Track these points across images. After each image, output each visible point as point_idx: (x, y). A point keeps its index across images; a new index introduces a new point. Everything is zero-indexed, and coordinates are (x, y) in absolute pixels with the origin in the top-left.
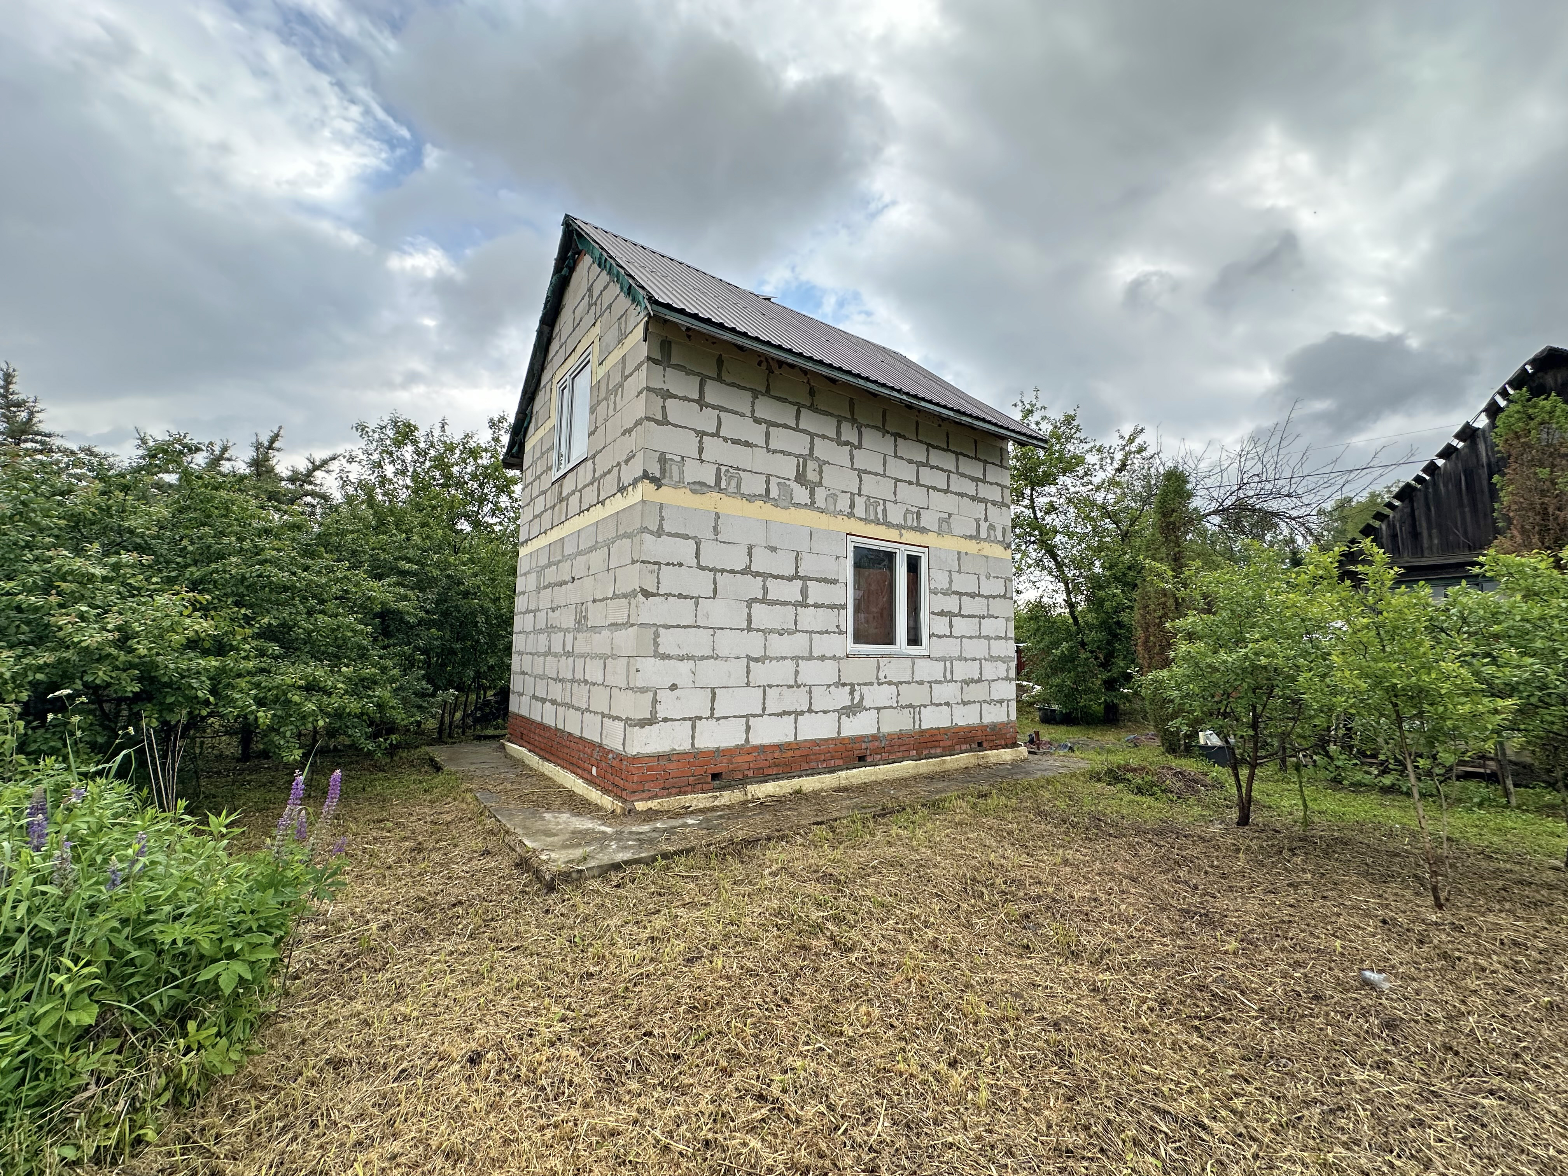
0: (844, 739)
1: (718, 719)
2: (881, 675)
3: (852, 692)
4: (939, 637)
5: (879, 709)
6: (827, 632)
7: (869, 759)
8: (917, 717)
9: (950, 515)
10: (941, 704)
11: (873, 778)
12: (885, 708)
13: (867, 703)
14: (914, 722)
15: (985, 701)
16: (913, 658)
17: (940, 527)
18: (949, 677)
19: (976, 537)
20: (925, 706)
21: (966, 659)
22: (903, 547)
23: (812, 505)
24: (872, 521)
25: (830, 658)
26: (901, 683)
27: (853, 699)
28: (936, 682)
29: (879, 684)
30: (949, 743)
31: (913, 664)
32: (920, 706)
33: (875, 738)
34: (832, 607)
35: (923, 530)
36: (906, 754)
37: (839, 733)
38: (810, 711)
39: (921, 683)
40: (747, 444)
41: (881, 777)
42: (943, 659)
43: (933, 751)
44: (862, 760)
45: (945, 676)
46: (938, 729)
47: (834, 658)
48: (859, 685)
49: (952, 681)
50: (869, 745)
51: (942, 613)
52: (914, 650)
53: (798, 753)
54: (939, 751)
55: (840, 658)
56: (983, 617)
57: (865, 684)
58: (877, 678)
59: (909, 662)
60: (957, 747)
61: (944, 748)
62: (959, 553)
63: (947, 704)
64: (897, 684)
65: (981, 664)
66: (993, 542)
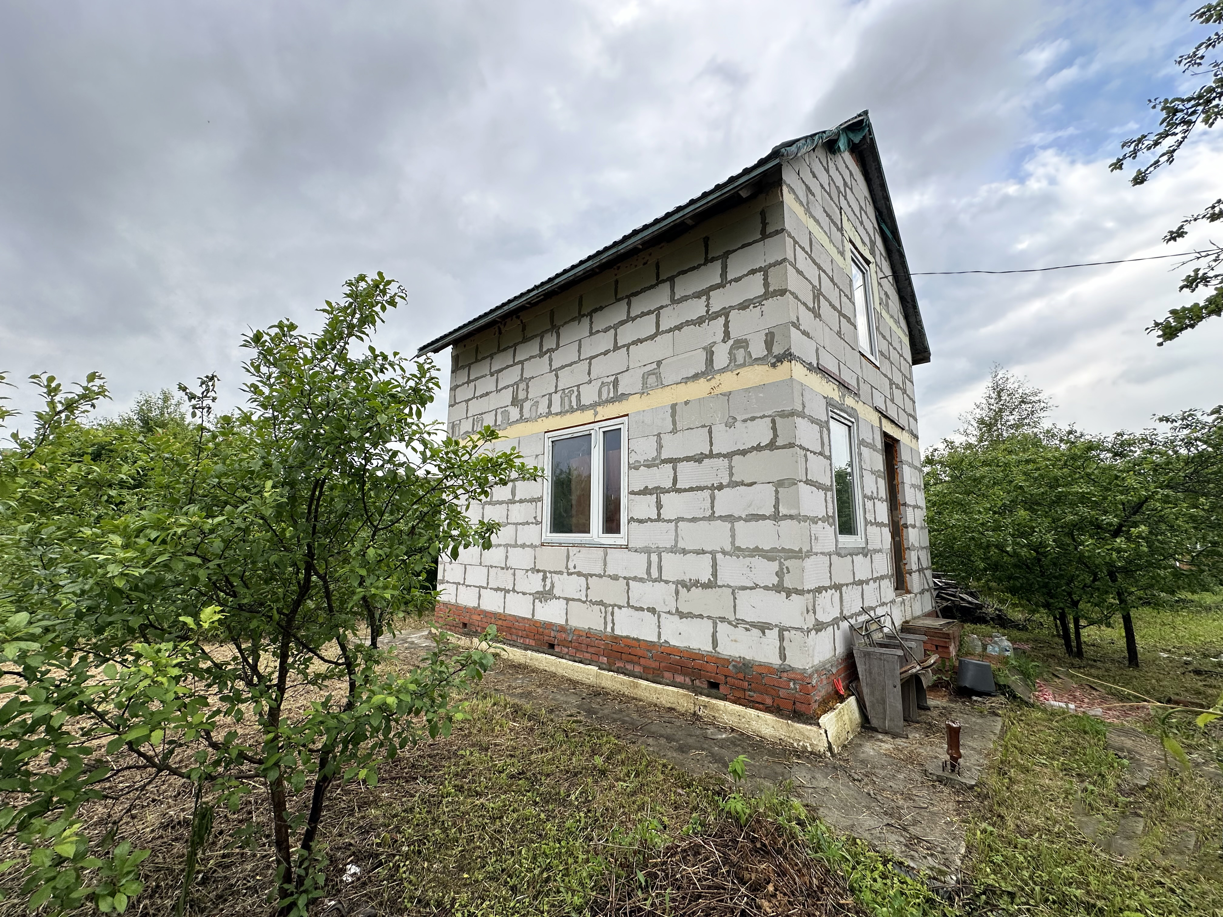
0: (536, 622)
1: (467, 586)
2: (571, 565)
3: (544, 579)
5: (568, 600)
6: (527, 523)
7: (557, 649)
8: (609, 618)
9: (659, 363)
10: (641, 609)
11: (553, 669)
12: (573, 600)
13: (557, 592)
14: (606, 623)
15: (723, 619)
16: (605, 548)
17: (644, 383)
18: (655, 574)
19: (707, 372)
20: (620, 607)
21: (684, 552)
22: (599, 425)
23: (522, 419)
24: (567, 412)
25: (528, 546)
26: (591, 575)
27: (545, 586)
28: (635, 579)
29: (570, 574)
31: (606, 555)
32: (613, 606)
33: (562, 629)
34: (532, 500)
35: (624, 397)
36: (595, 658)
37: (533, 615)
38: (514, 590)
39: (615, 578)
40: (487, 394)
42: (647, 551)
43: (629, 667)
44: (550, 648)
46: (637, 640)
47: (532, 546)
48: (550, 572)
49: (660, 579)
50: (558, 635)
52: (610, 539)
53: (505, 623)
54: (638, 669)
55: (536, 546)
57: (555, 572)
58: (567, 567)
59: (600, 552)
60: (667, 674)
61: (645, 668)
62: (674, 406)
63: (652, 610)
64: (587, 576)
65: (714, 560)
66: (743, 365)
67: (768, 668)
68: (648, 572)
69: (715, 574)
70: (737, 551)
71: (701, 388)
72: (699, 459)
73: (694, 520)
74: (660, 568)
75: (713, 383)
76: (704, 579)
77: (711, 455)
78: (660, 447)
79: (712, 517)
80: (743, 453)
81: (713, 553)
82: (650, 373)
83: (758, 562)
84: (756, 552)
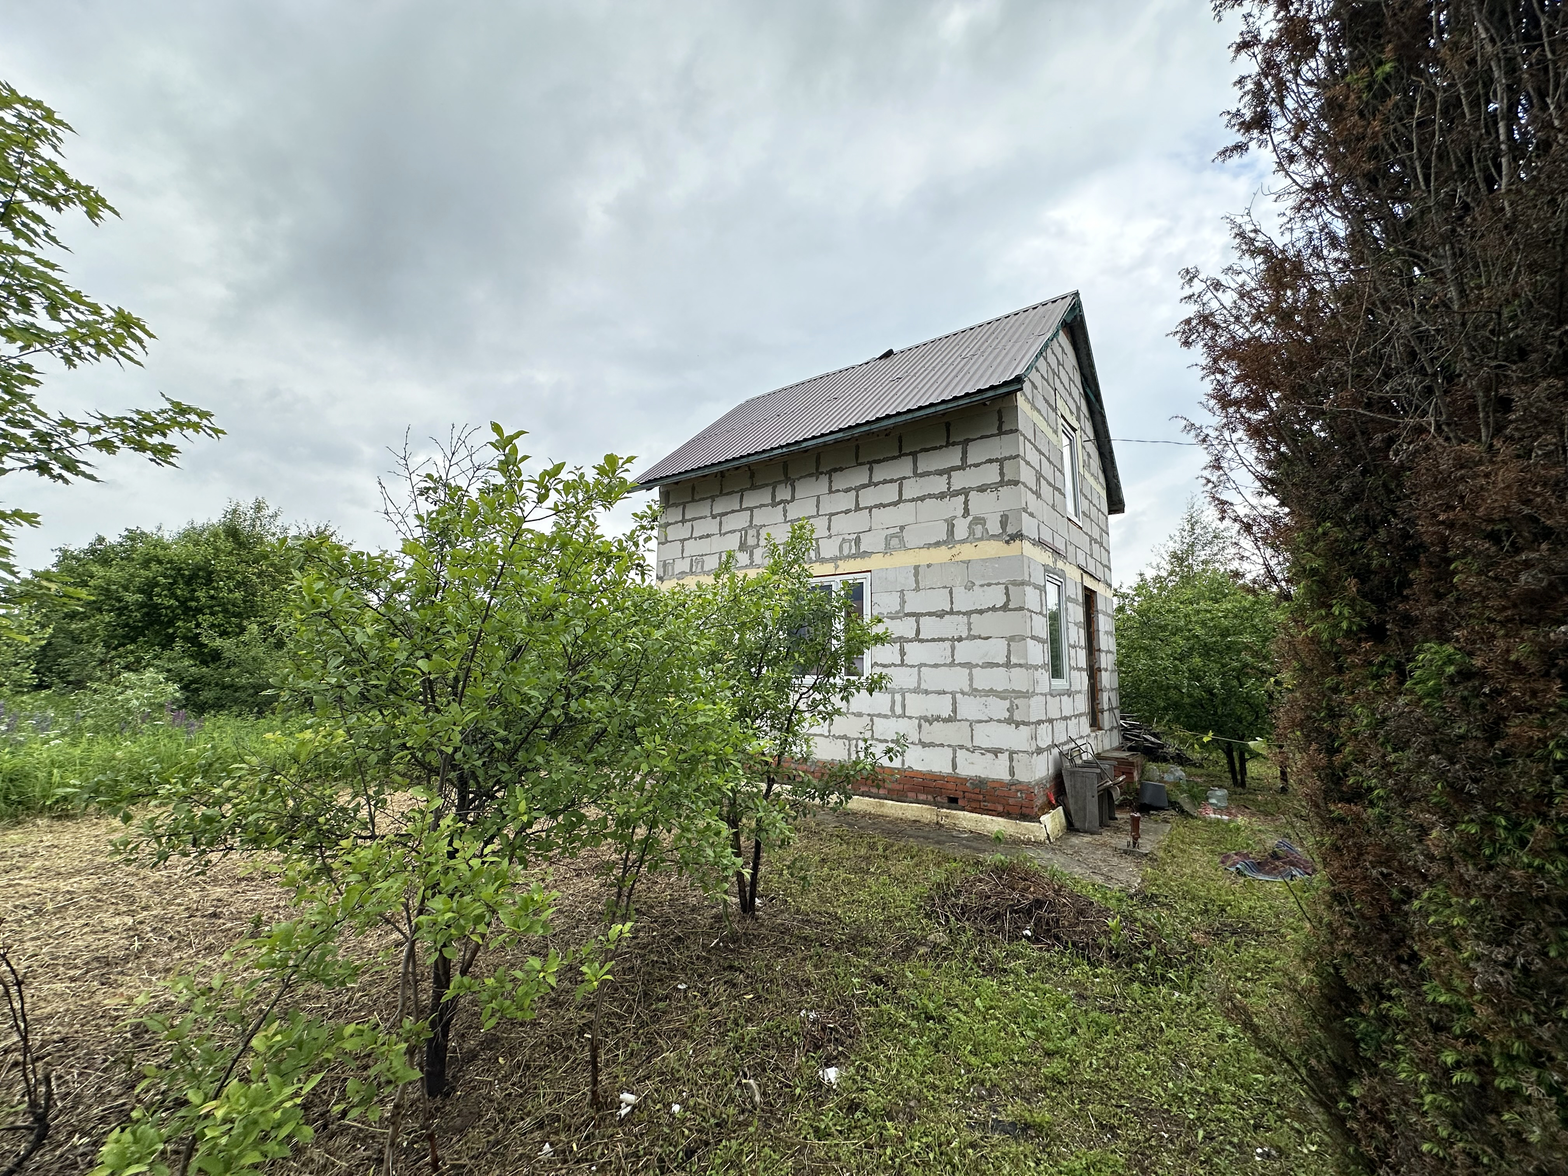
4: (885, 666)
8: (854, 750)
9: (902, 528)
14: (850, 755)
15: (961, 747)
17: (887, 544)
18: (898, 710)
19: (950, 540)
21: (927, 692)
22: (838, 579)
28: (879, 715)
32: (857, 739)
35: (866, 554)
46: (882, 767)
49: (903, 715)
50: (799, 767)
56: (960, 639)
60: (910, 794)
61: (889, 790)
62: (916, 568)
65: (954, 700)
66: (981, 539)
67: (1000, 782)
68: (892, 709)
69: (955, 711)
70: (974, 692)
71: (942, 555)
72: (941, 614)
73: (936, 666)
74: (904, 706)
75: (954, 551)
76: (945, 714)
77: (951, 612)
78: (903, 602)
79: (952, 664)
80: (981, 612)
81: (953, 694)
82: (893, 536)
83: (992, 700)
84: (991, 692)
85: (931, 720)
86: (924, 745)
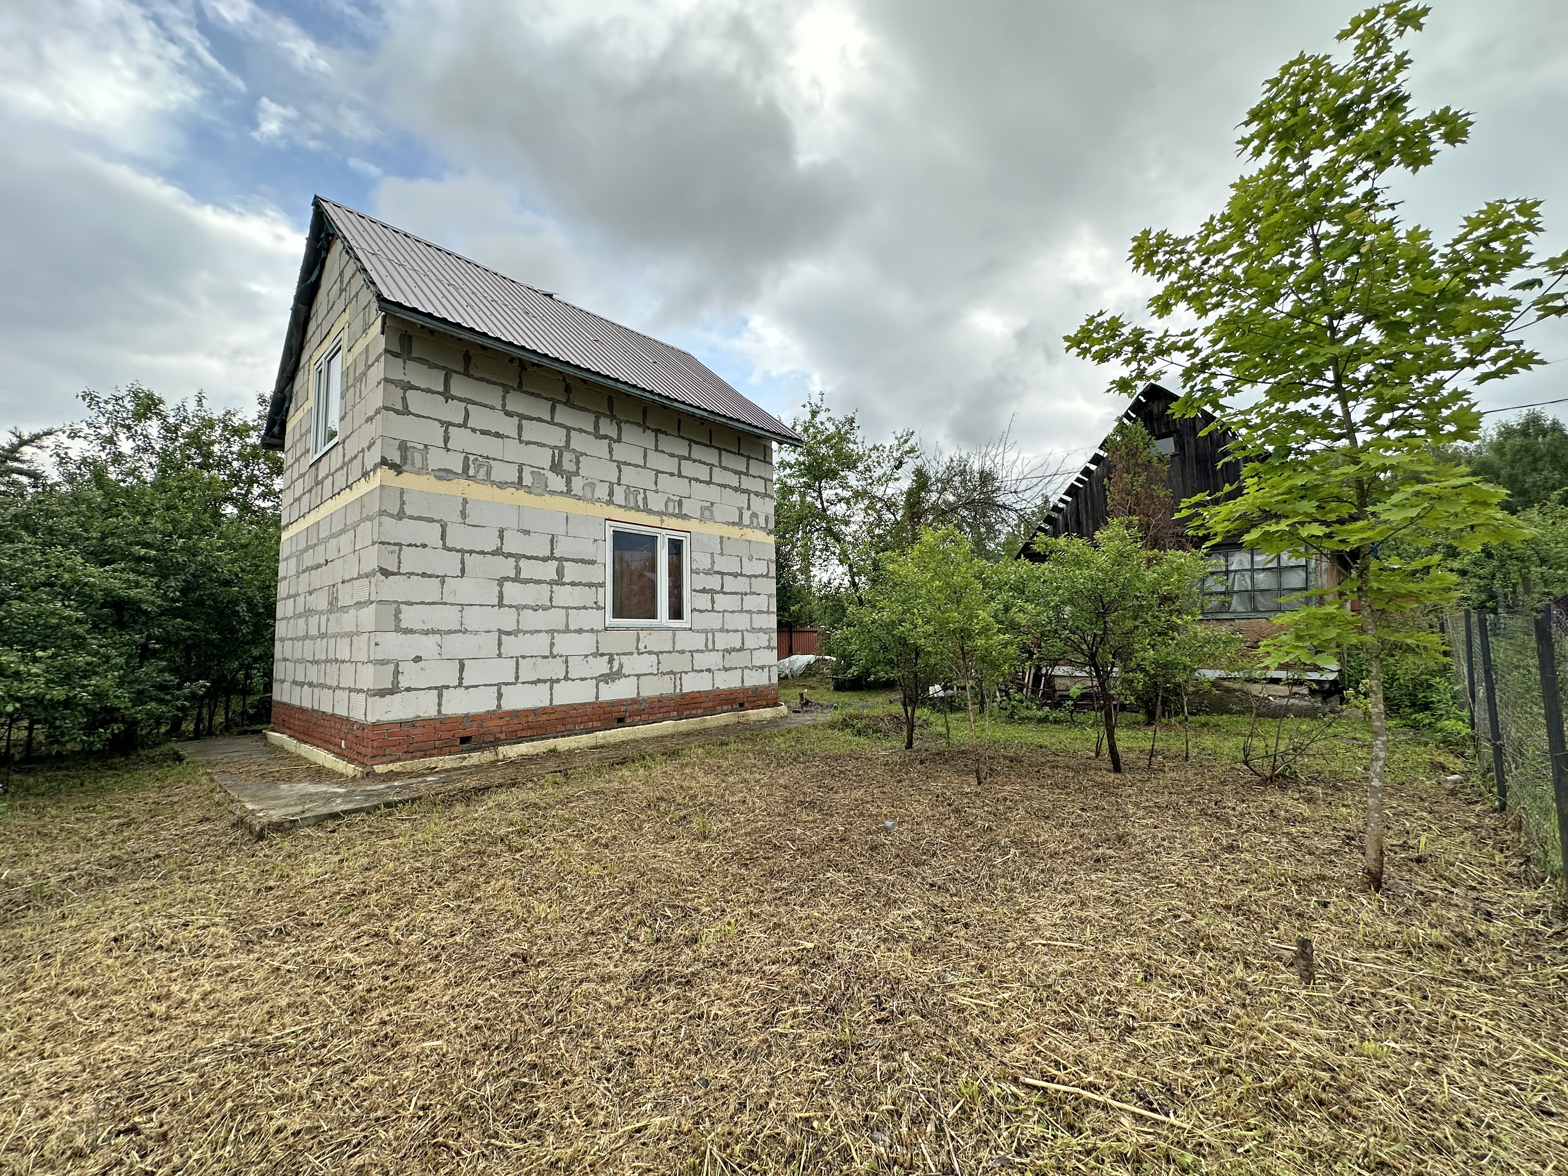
0: (602, 703)
1: (467, 688)
2: (641, 646)
3: (611, 661)
4: (701, 611)
5: (638, 676)
6: (585, 608)
7: (628, 720)
8: (678, 682)
9: (712, 504)
10: (702, 671)
11: (632, 737)
12: (645, 675)
13: (625, 671)
14: (675, 687)
15: (746, 667)
16: (674, 630)
17: (702, 514)
18: (710, 647)
19: (739, 524)
20: (686, 673)
21: (728, 631)
22: (664, 532)
23: (569, 492)
24: (632, 508)
25: (587, 631)
26: (662, 653)
27: (611, 668)
28: (697, 651)
29: (639, 654)
30: (711, 704)
31: (674, 636)
32: (681, 673)
33: (634, 701)
34: (590, 585)
35: (685, 517)
36: (667, 715)
37: (597, 697)
38: (566, 678)
39: (682, 652)
40: (497, 435)
41: (640, 736)
42: (706, 631)
43: (694, 712)
44: (621, 721)
45: (706, 646)
46: (700, 692)
47: (592, 631)
48: (618, 654)
49: (714, 650)
50: (630, 708)
51: (704, 591)
52: (676, 623)
53: (553, 716)
54: (700, 711)
55: (598, 631)
56: (746, 594)
57: (624, 654)
58: (637, 648)
59: (670, 633)
60: (719, 708)
61: (705, 708)
62: (721, 538)
63: (709, 670)
64: (657, 654)
65: (743, 635)
66: (756, 528)
67: (764, 687)
69: (743, 643)
70: (753, 630)
71: (736, 532)
72: (735, 575)
73: (733, 612)
74: (714, 643)
75: (742, 532)
76: (738, 647)
77: (741, 575)
78: (713, 563)
79: (742, 611)
80: (756, 577)
81: (742, 631)
82: (707, 508)
83: (761, 635)
84: (761, 630)
85: (729, 651)
86: (726, 670)
